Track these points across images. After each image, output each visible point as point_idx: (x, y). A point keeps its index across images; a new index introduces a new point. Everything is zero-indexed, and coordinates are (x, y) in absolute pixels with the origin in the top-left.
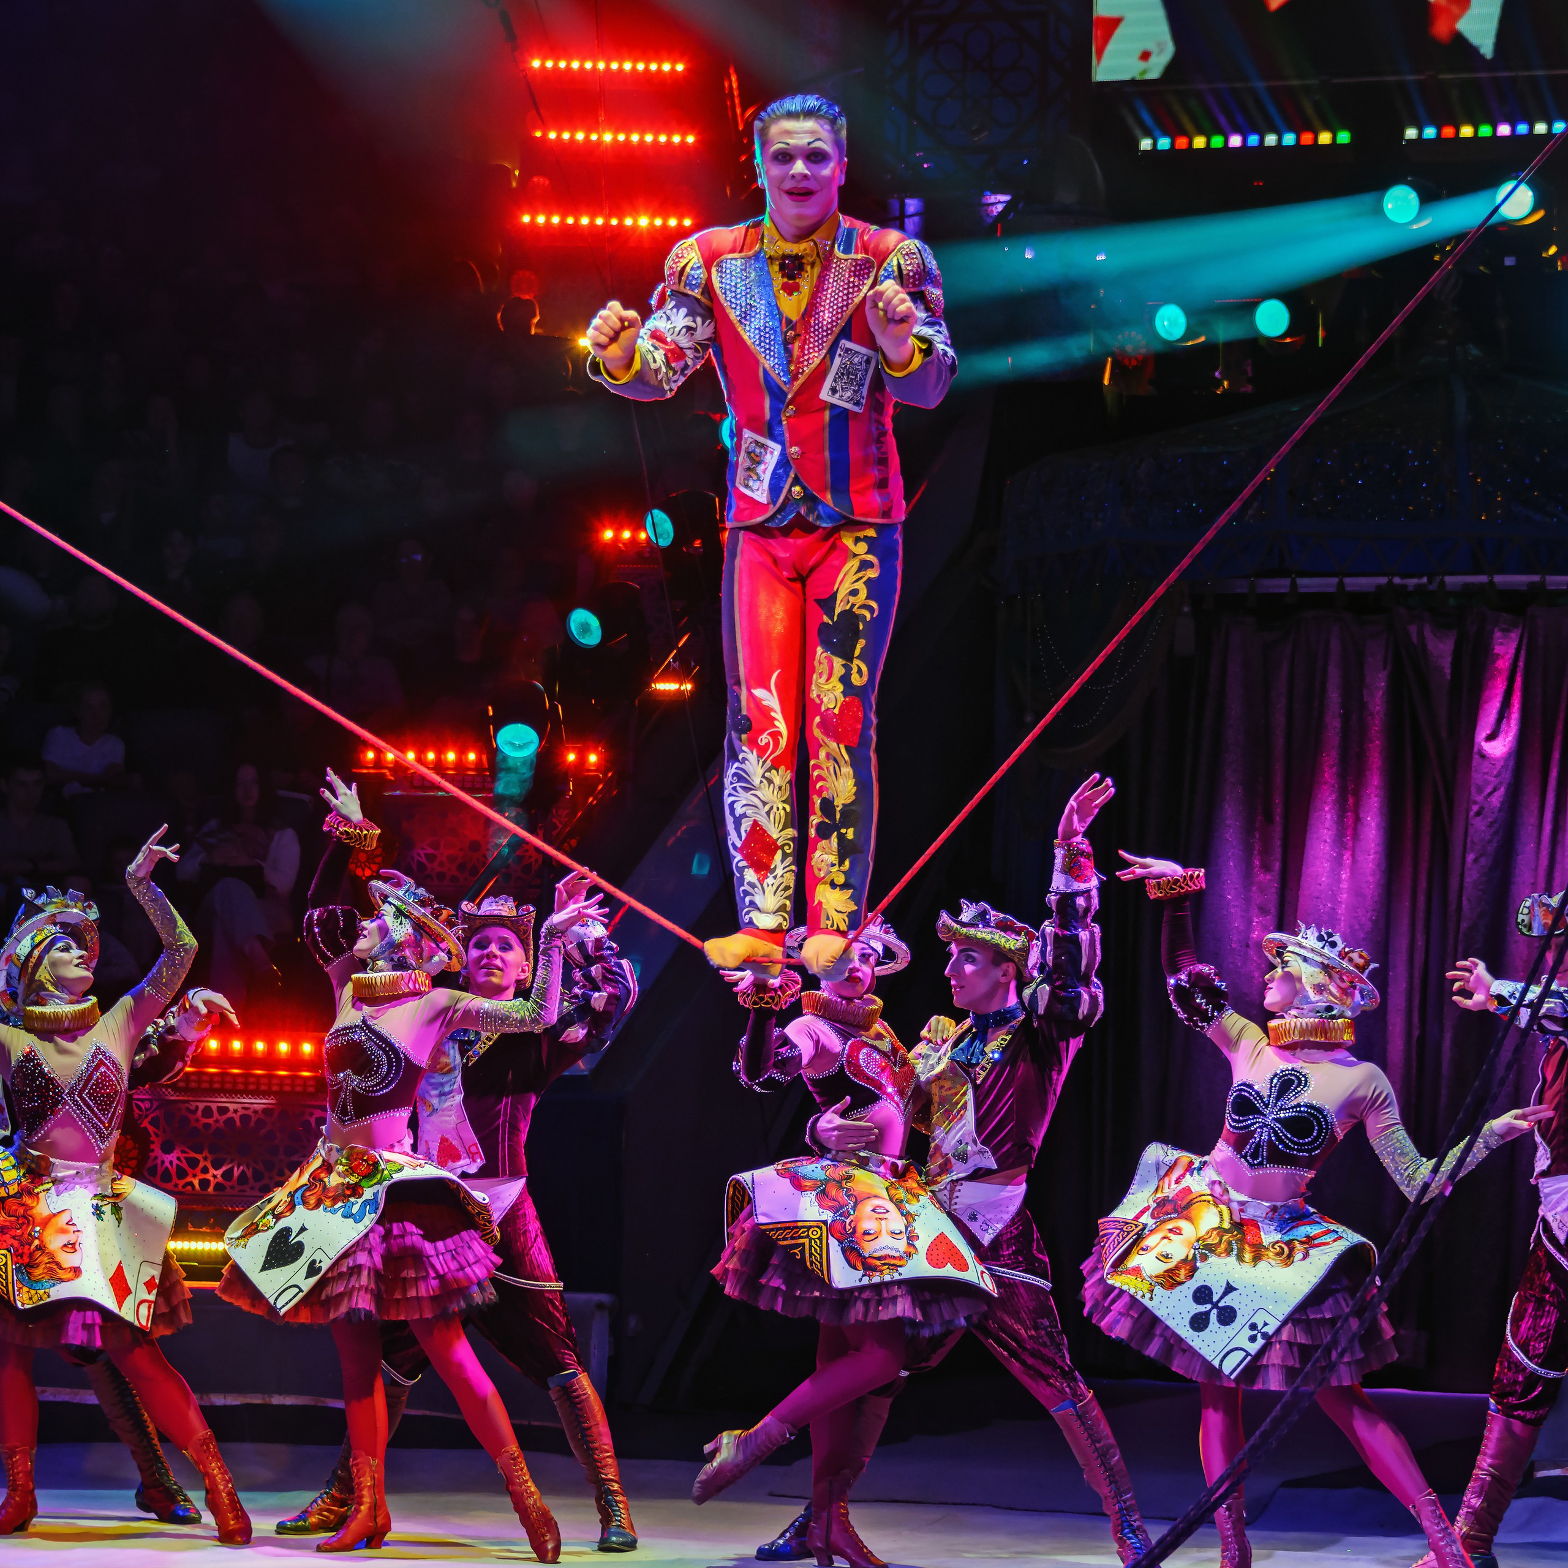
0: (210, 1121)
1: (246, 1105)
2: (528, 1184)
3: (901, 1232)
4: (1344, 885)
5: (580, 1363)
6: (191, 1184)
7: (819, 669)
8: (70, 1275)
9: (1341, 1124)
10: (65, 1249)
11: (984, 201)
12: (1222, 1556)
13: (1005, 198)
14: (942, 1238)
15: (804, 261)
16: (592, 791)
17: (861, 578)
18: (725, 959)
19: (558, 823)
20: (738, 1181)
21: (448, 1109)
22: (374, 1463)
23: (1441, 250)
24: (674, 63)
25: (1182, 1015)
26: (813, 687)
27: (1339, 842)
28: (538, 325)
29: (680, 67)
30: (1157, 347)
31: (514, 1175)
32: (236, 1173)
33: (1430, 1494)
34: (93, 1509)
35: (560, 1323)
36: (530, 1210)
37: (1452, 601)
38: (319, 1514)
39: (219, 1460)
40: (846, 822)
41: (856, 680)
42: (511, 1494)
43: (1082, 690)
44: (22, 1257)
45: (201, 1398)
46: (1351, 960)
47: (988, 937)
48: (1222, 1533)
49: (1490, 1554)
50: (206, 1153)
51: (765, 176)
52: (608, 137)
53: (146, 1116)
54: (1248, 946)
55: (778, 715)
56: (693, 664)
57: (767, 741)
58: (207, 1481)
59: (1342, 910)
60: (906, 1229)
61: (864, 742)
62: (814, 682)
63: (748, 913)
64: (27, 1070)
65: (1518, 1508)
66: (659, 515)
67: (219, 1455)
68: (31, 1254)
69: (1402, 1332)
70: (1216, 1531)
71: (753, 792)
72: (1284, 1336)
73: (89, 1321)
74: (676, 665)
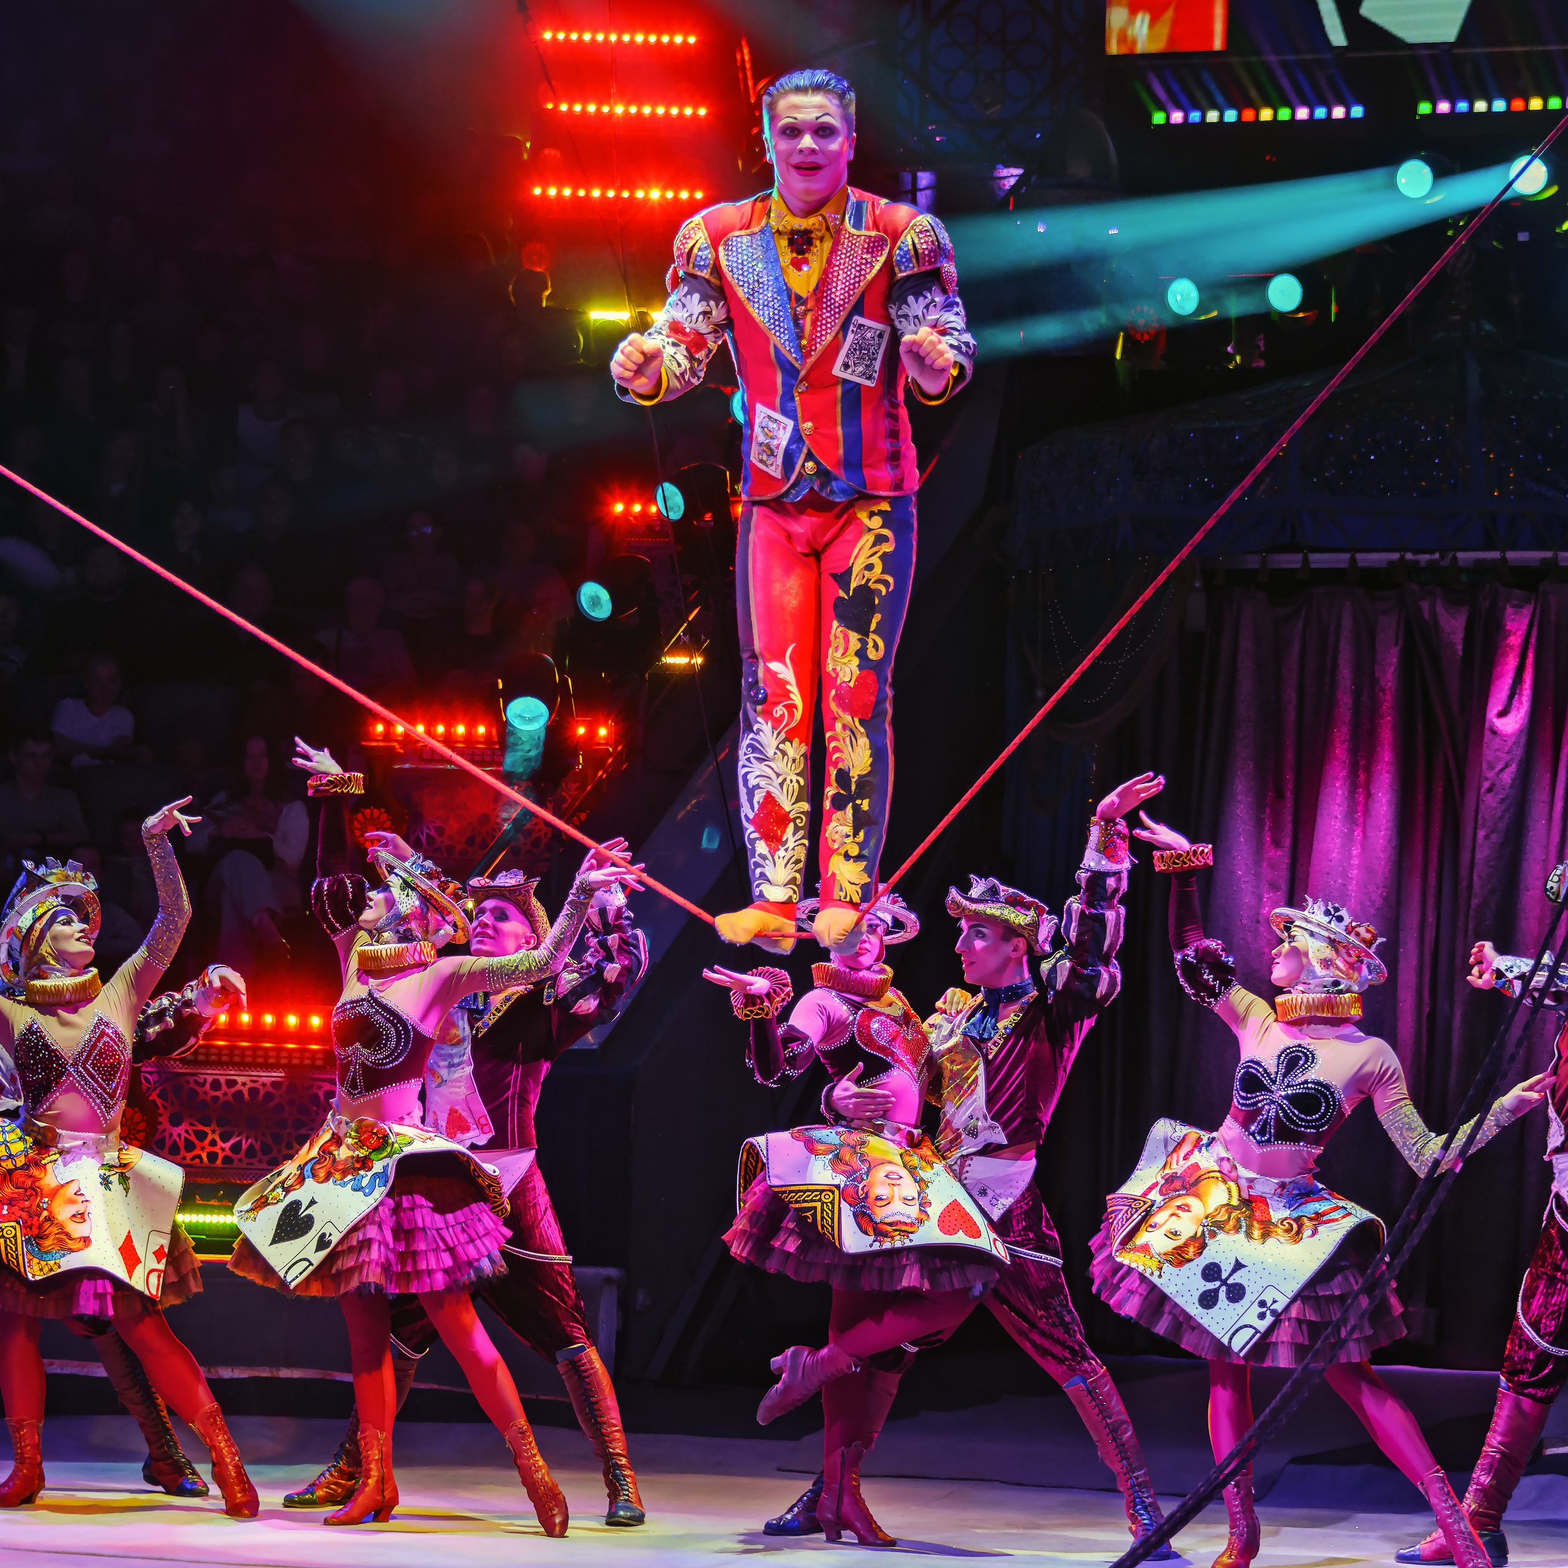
0: (218, 1094)
1: (255, 1078)
2: (538, 1157)
3: (913, 1199)
4: (1355, 862)
5: (588, 1337)
6: (199, 1157)
7: (834, 645)
8: (80, 1245)
9: (1348, 1099)
10: (74, 1219)
11: (996, 174)
12: (1230, 1533)
13: (1018, 171)
14: (955, 1205)
15: (813, 235)
16: (601, 764)
17: (876, 553)
18: (736, 934)
19: (567, 797)
20: (752, 1145)
21: (457, 1080)
22: (382, 1436)
23: (1455, 226)
24: (686, 35)
25: (1189, 990)
26: (829, 661)
27: (1350, 817)
28: (549, 297)
29: (692, 40)
30: (1169, 322)
31: (524, 1146)
32: (244, 1146)
33: (1437, 1471)
34: (99, 1481)
35: (569, 1296)
36: (540, 1184)
37: (1464, 578)
38: (327, 1487)
39: (225, 1433)
40: (861, 794)
41: (872, 655)
42: (519, 1468)
43: (1093, 666)
44: (31, 1229)
45: (209, 1371)
46: (1358, 934)
47: (997, 913)
48: (1230, 1509)
49: (1499, 1531)
50: (214, 1126)
51: (773, 148)
52: (619, 109)
53: (155, 1089)
54: (1258, 922)
55: (793, 688)
56: (703, 637)
57: (781, 712)
58: (214, 1454)
59: (1352, 887)
60: (919, 1196)
61: (879, 714)
62: (829, 656)
63: (758, 886)
64: (30, 1043)
65: (1527, 1486)
66: (670, 488)
67: (226, 1428)
68: (40, 1226)
69: (1411, 1309)
70: (1224, 1507)
71: (766, 763)
72: (1294, 1313)
73: (100, 1290)
74: (687, 639)
